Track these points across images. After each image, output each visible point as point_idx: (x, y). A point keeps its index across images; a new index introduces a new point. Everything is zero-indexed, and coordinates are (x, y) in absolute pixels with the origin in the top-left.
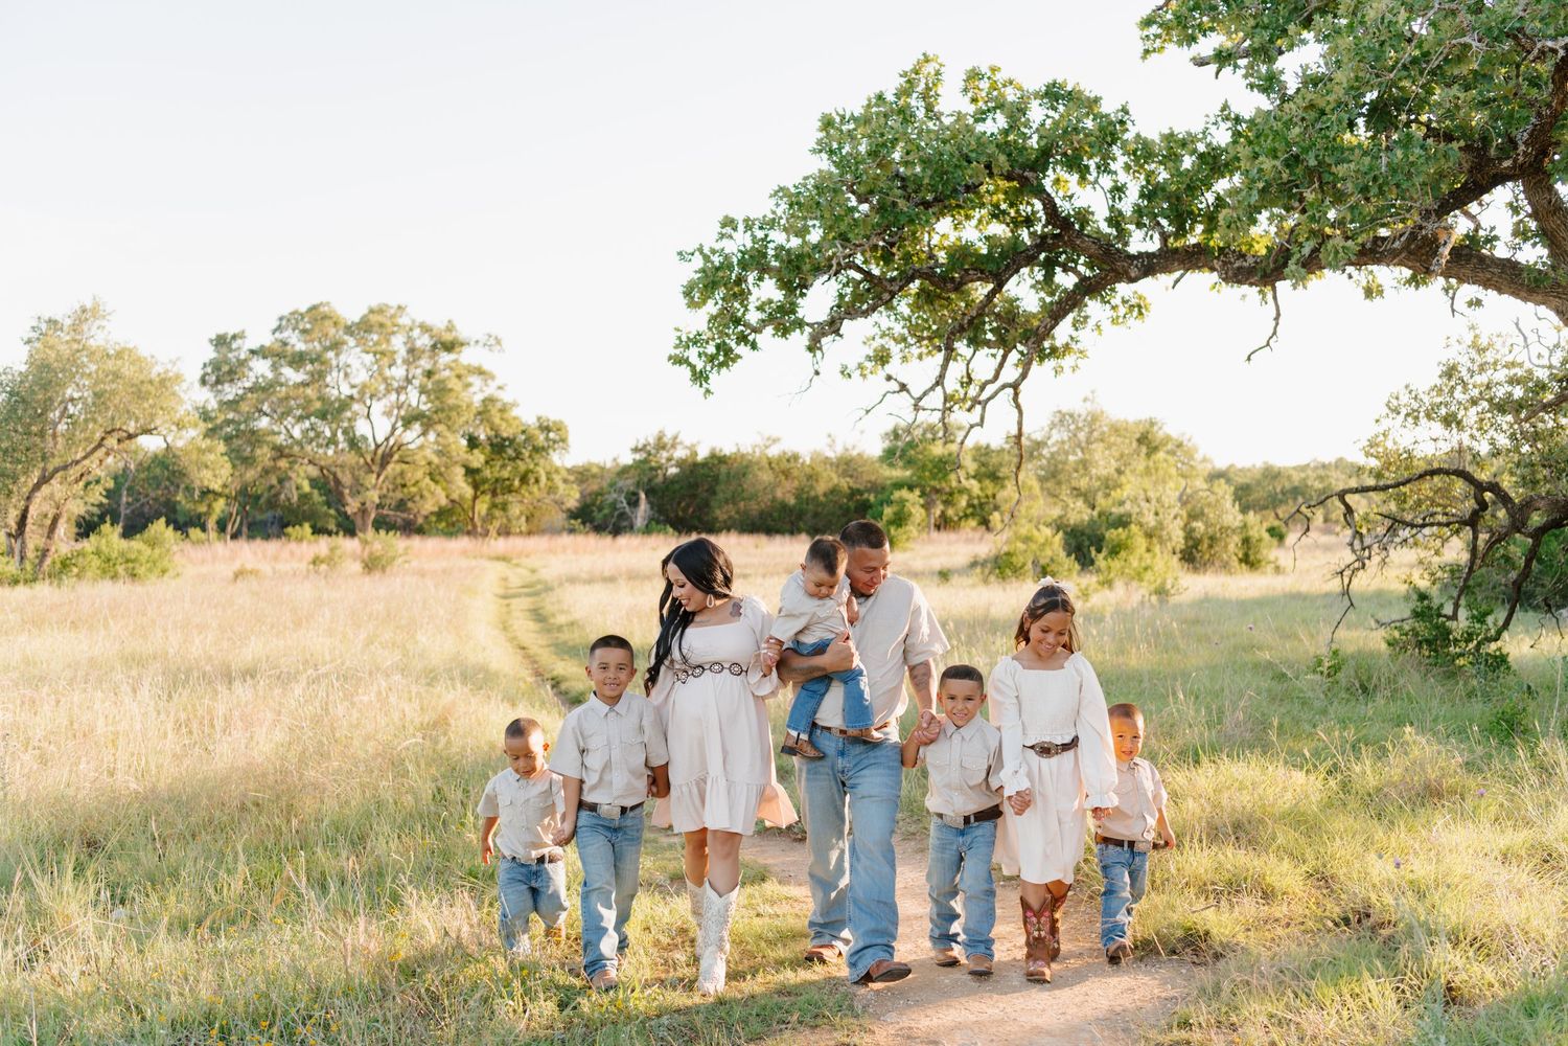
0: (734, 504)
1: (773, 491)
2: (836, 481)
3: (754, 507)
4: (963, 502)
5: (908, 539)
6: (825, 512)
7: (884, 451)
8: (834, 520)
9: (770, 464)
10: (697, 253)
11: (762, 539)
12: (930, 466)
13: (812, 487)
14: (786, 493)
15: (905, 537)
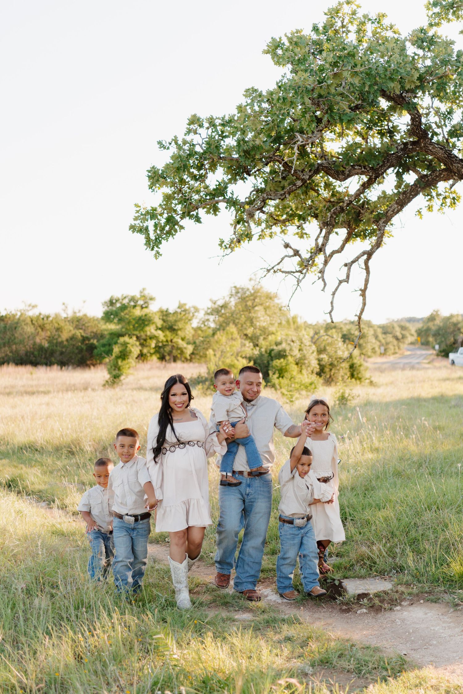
0: (10, 346)
1: (34, 338)
2: (73, 332)
3: (22, 350)
4: (153, 344)
5: (129, 368)
6: (68, 351)
7: (104, 313)
8: (73, 357)
9: (32, 321)
10: (173, 143)
11: (29, 368)
12: (134, 322)
13: (59, 336)
14: (42, 340)
15: (127, 366)
